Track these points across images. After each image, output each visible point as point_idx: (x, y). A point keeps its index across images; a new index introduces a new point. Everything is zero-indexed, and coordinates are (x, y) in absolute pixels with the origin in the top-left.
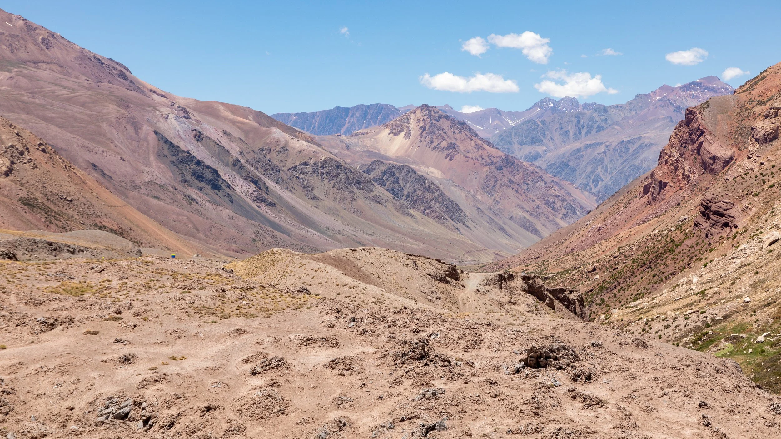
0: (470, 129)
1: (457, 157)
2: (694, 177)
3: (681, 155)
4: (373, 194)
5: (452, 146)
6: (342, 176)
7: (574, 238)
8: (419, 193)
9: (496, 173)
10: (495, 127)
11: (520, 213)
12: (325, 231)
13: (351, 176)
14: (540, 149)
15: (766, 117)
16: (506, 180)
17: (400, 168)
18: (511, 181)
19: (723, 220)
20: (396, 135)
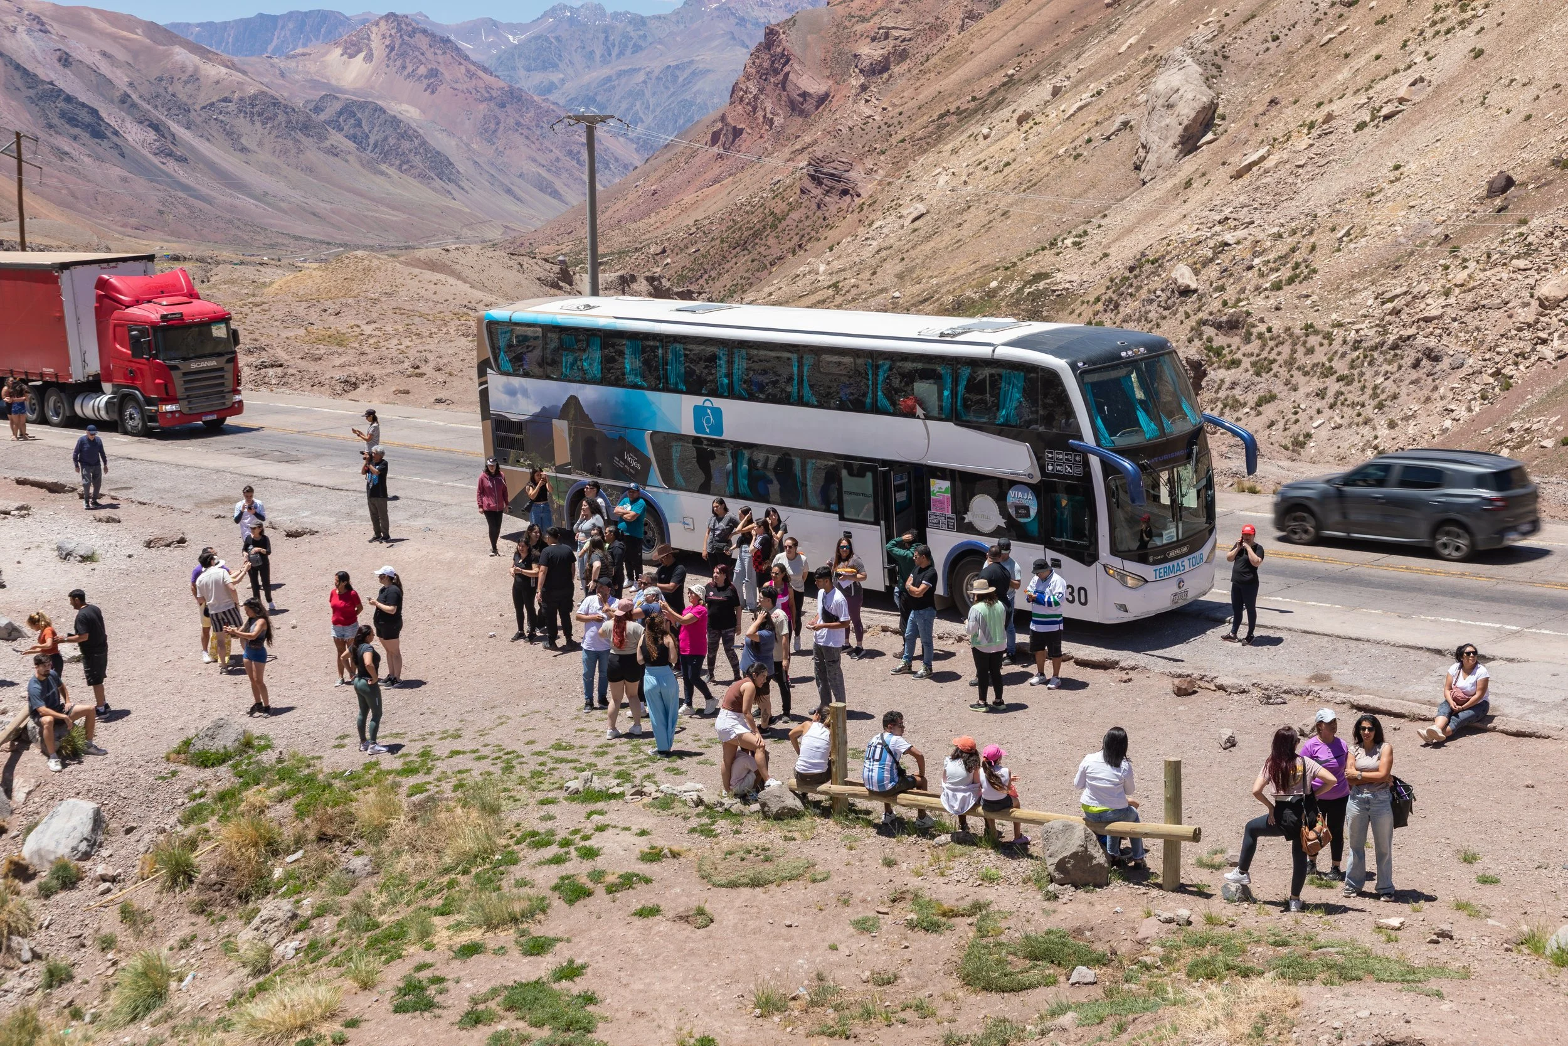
0: (458, 49)
1: (441, 89)
2: (778, 121)
3: (761, 91)
4: (328, 143)
5: (433, 73)
6: (281, 118)
7: (620, 204)
8: (392, 141)
9: (497, 111)
10: (490, 46)
11: (534, 169)
12: (263, 197)
13: (294, 117)
14: (555, 77)
15: (874, 39)
16: (511, 121)
17: (362, 106)
18: (518, 124)
19: (841, 186)
20: (351, 56)
